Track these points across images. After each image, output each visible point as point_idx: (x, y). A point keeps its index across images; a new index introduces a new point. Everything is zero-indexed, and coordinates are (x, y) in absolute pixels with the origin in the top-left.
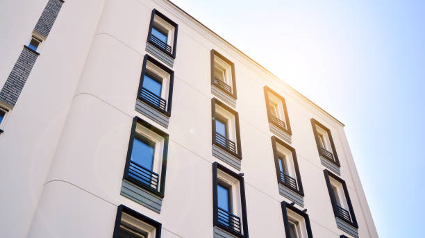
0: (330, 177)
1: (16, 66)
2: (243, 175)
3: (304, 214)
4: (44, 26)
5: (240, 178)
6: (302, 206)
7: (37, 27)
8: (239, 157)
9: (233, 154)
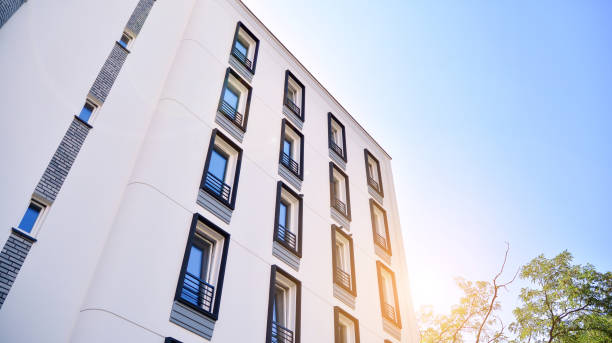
0: (375, 207)
1: (108, 62)
2: (302, 195)
3: (349, 238)
4: (136, 23)
5: (299, 198)
6: (348, 230)
7: (129, 23)
8: (301, 177)
9: (296, 174)
